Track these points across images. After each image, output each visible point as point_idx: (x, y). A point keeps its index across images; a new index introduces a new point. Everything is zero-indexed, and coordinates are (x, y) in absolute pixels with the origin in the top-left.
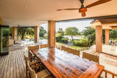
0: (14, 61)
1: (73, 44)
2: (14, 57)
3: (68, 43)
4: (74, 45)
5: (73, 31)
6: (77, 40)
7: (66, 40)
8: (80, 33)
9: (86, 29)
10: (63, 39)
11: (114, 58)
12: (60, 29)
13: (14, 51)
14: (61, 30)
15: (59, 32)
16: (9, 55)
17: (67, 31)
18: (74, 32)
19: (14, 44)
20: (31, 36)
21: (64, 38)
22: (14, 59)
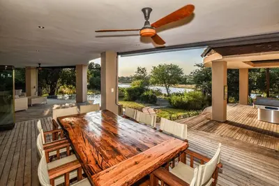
0: (24, 141)
1: (168, 104)
2: (25, 134)
3: (157, 103)
4: (170, 107)
5: (170, 74)
6: (177, 94)
7: (152, 96)
8: (186, 79)
9: (200, 68)
10: (145, 94)
11: (249, 132)
12: (139, 69)
13: (26, 122)
14: (143, 72)
15: (138, 78)
16: (13, 131)
17: (156, 73)
18: (171, 76)
19: (29, 106)
20: (71, 88)
21: (149, 90)
22: (25, 138)
